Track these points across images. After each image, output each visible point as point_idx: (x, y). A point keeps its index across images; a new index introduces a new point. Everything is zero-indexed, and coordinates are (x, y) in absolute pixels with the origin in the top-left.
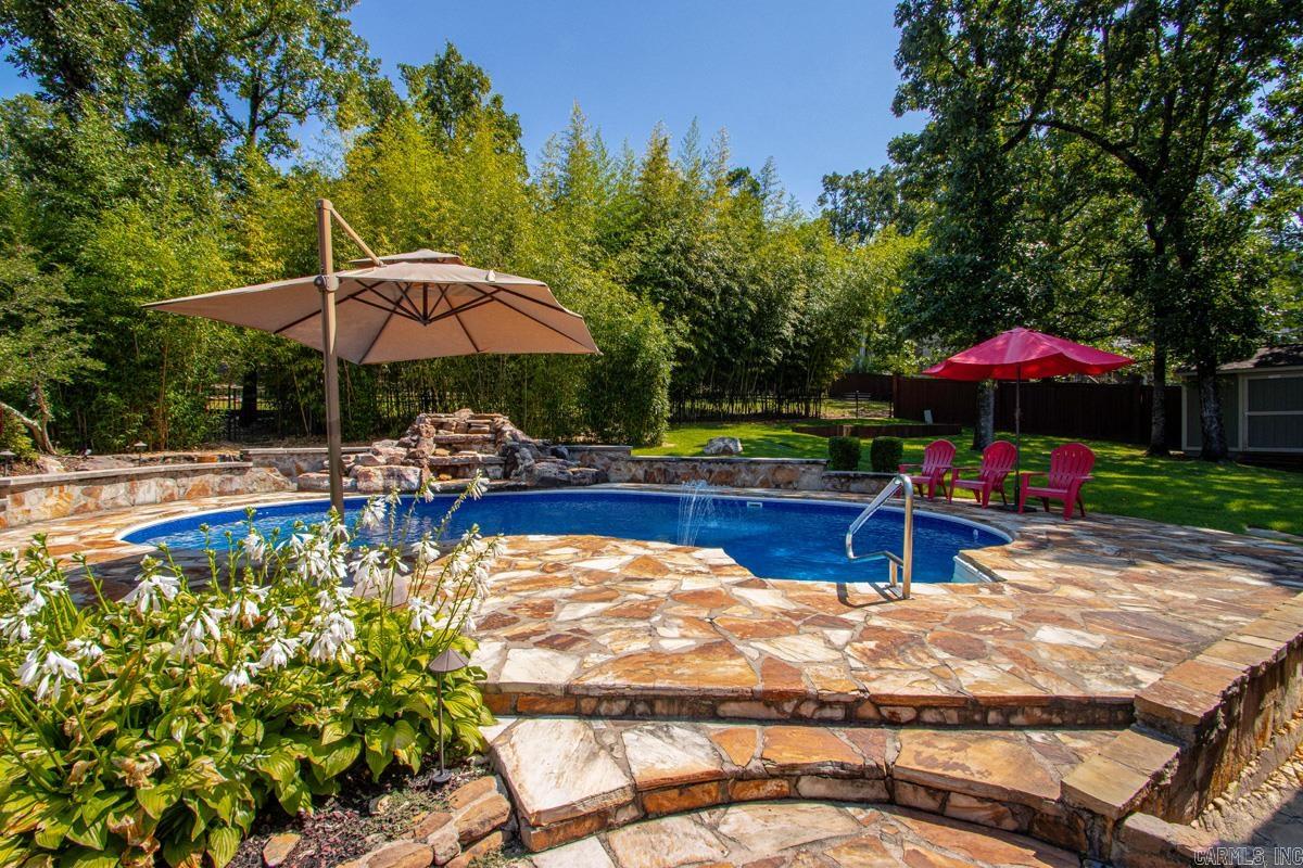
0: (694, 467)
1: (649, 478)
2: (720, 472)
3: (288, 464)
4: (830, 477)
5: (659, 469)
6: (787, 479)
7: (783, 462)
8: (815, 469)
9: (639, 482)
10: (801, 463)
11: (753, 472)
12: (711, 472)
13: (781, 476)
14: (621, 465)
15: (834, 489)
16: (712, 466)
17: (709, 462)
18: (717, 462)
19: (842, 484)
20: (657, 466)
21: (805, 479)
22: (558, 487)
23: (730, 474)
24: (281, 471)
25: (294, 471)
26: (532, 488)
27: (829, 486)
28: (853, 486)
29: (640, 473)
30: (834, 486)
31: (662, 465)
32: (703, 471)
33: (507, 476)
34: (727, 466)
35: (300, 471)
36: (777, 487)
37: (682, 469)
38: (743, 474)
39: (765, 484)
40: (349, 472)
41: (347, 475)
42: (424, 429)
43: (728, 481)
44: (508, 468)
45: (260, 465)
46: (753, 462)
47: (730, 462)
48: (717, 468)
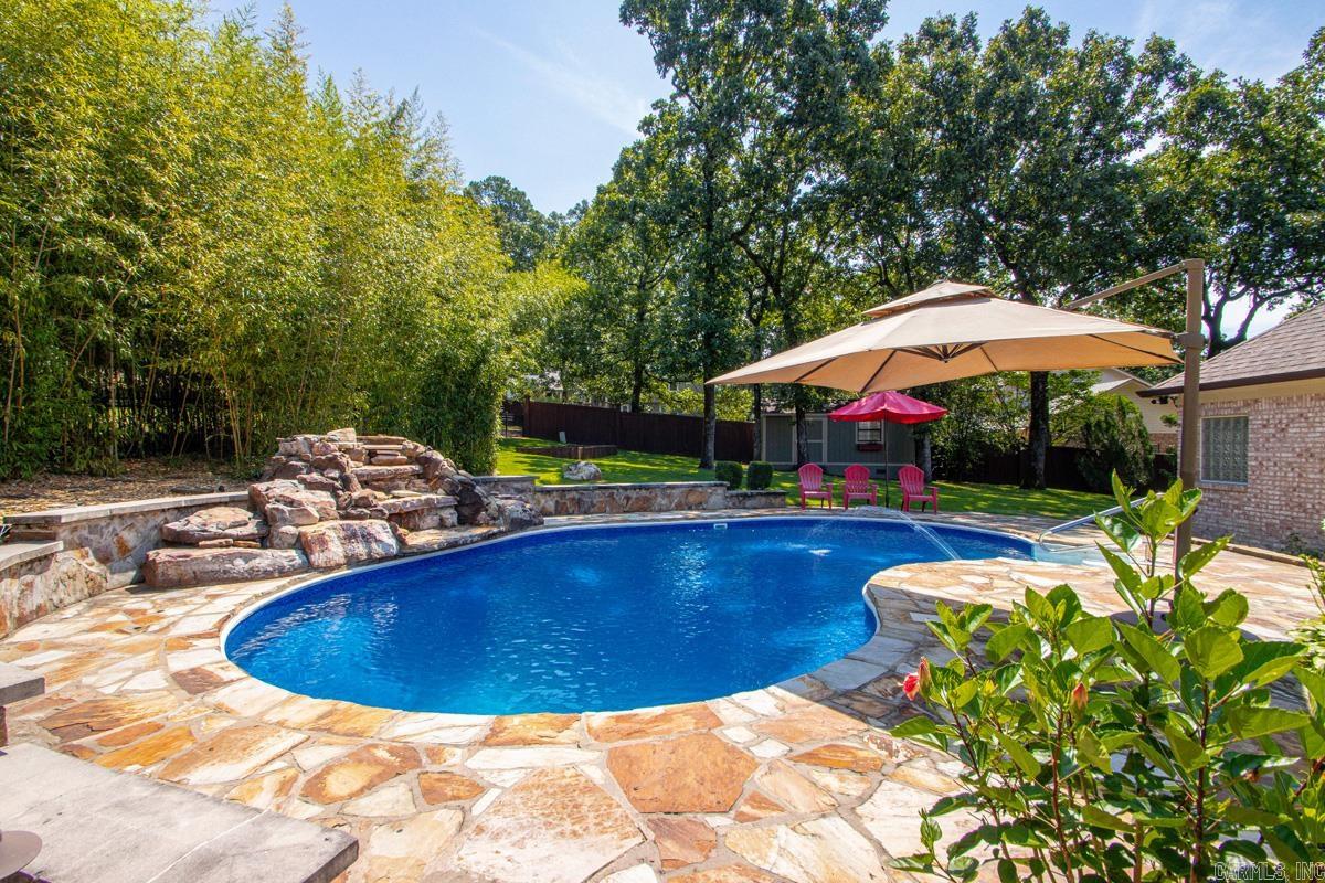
2: (637, 498)
3: (107, 540)
4: (731, 496)
5: (573, 499)
6: (698, 500)
7: (696, 486)
8: (720, 491)
9: (552, 514)
10: (711, 486)
11: (669, 496)
12: (628, 498)
13: (692, 499)
15: (735, 507)
16: (628, 493)
17: (625, 488)
18: (634, 488)
19: (740, 502)
20: (569, 495)
21: (712, 500)
22: (525, 529)
23: (647, 500)
24: (96, 552)
25: (115, 550)
27: (730, 504)
28: (748, 503)
30: (734, 504)
31: (575, 494)
32: (620, 497)
33: (465, 521)
34: (644, 492)
35: (124, 549)
36: (690, 508)
37: (598, 498)
38: (659, 499)
39: (679, 507)
40: (264, 540)
41: (263, 547)
42: (344, 460)
43: (644, 506)
44: (466, 511)
45: (69, 546)
46: (669, 487)
47: (647, 488)
48: (633, 494)
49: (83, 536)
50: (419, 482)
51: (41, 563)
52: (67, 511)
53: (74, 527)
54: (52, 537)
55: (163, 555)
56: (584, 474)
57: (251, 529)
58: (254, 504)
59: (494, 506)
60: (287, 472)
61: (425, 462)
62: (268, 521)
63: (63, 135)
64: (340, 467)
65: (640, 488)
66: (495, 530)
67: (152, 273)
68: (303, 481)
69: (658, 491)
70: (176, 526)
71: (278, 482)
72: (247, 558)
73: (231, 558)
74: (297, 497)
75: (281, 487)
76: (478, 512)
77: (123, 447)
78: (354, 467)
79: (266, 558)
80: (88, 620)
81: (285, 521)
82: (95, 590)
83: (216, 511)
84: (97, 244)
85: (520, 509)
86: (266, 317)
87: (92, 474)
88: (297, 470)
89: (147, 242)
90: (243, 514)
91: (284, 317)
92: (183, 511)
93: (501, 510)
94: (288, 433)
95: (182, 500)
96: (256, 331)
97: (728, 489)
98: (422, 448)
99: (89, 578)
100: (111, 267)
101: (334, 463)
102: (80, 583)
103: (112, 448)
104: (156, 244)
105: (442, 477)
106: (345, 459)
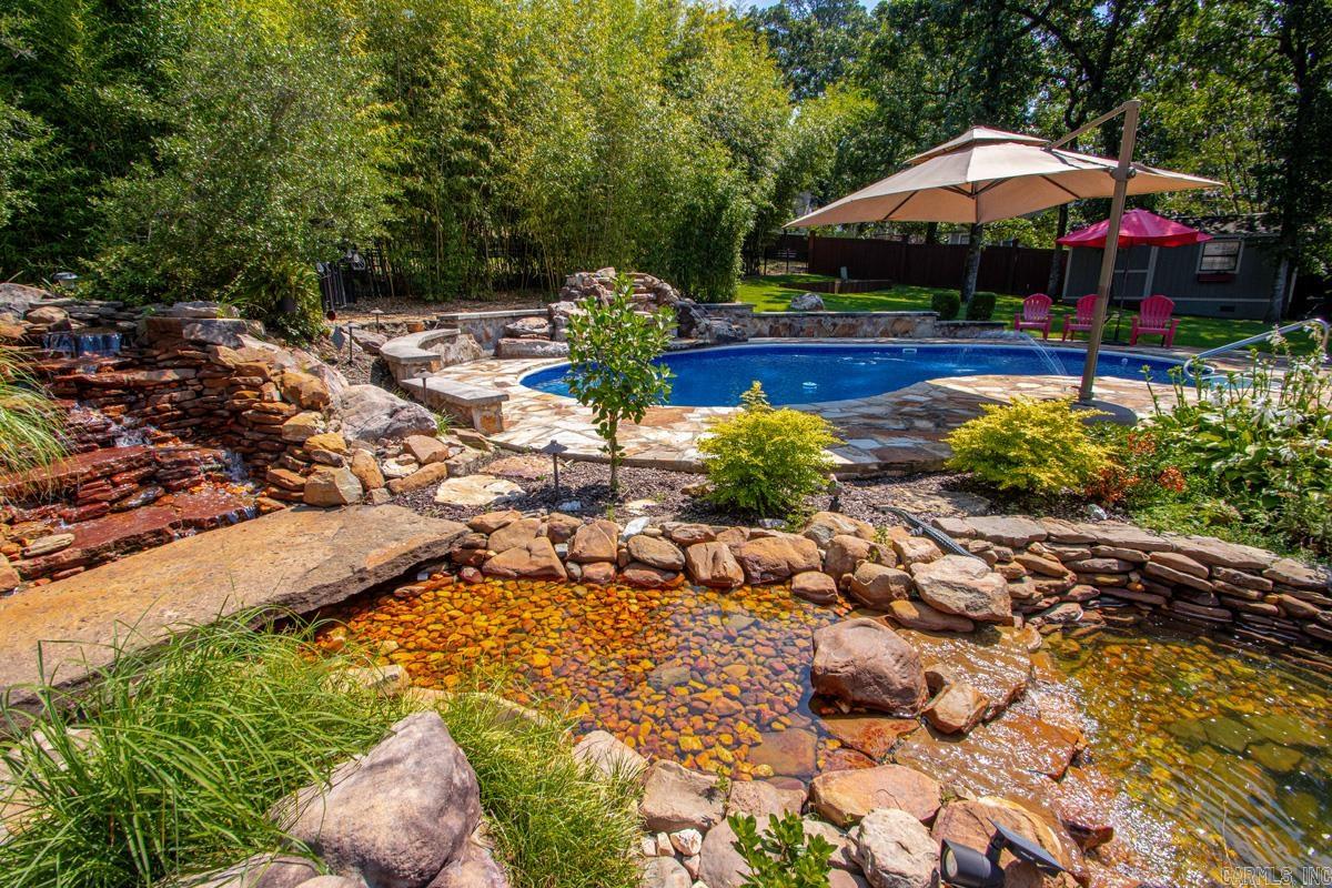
0: (819, 322)
1: (774, 332)
2: (843, 325)
3: (479, 331)
4: (942, 326)
5: (785, 324)
6: (905, 328)
7: (903, 315)
8: (929, 320)
9: (765, 336)
10: (919, 315)
11: (874, 324)
12: (835, 325)
13: (899, 327)
14: (747, 321)
15: (944, 336)
16: (836, 320)
17: (833, 316)
18: (841, 316)
19: (951, 332)
20: (782, 321)
21: (921, 328)
22: (728, 344)
23: (853, 327)
24: (476, 337)
25: (483, 337)
26: (712, 345)
27: (939, 334)
28: (960, 333)
29: (766, 328)
30: (944, 334)
31: (786, 320)
32: (828, 324)
33: (681, 334)
34: (850, 320)
35: (488, 337)
36: (895, 336)
37: (807, 324)
38: (865, 327)
39: (884, 334)
40: (552, 336)
41: (551, 340)
42: (600, 290)
43: (851, 332)
44: (684, 328)
45: (463, 332)
46: (875, 316)
47: (853, 316)
48: (840, 322)
49: (470, 327)
50: (653, 306)
51: (452, 338)
52: (463, 315)
53: (465, 321)
54: (455, 327)
55: (503, 341)
56: (806, 305)
57: (546, 330)
58: (550, 316)
59: (702, 325)
60: (569, 297)
61: (658, 291)
62: (555, 325)
63: (444, 85)
64: (598, 294)
65: (847, 316)
66: (701, 341)
67: (499, 169)
68: (576, 303)
69: (865, 320)
70: (511, 326)
71: (563, 303)
72: (543, 345)
73: (535, 344)
74: (571, 312)
75: (564, 306)
76: (691, 329)
77: (495, 284)
78: (607, 294)
79: (552, 346)
80: (474, 366)
81: (563, 326)
82: (476, 358)
83: (531, 319)
84: (467, 155)
85: (726, 328)
86: (560, 191)
87: (481, 300)
88: (574, 296)
89: (493, 148)
90: (543, 321)
91: (572, 189)
92: (515, 318)
93: (708, 328)
94: (572, 272)
95: (514, 312)
96: (556, 201)
97: (939, 319)
98: (657, 281)
99: (473, 351)
100: (475, 170)
101: (594, 292)
102: (469, 351)
103: (489, 284)
104: (498, 147)
105: (668, 303)
106: (602, 289)
